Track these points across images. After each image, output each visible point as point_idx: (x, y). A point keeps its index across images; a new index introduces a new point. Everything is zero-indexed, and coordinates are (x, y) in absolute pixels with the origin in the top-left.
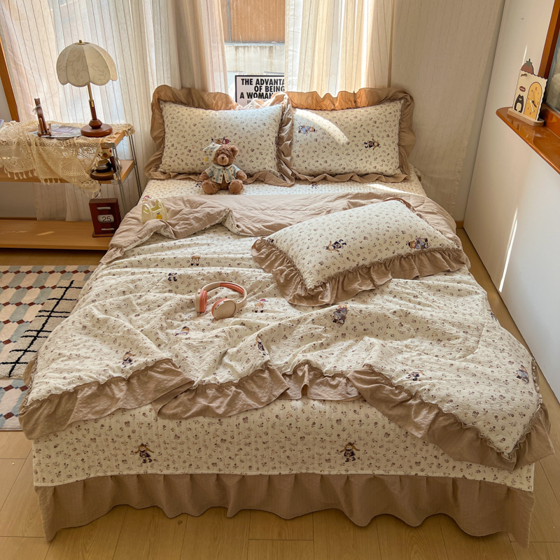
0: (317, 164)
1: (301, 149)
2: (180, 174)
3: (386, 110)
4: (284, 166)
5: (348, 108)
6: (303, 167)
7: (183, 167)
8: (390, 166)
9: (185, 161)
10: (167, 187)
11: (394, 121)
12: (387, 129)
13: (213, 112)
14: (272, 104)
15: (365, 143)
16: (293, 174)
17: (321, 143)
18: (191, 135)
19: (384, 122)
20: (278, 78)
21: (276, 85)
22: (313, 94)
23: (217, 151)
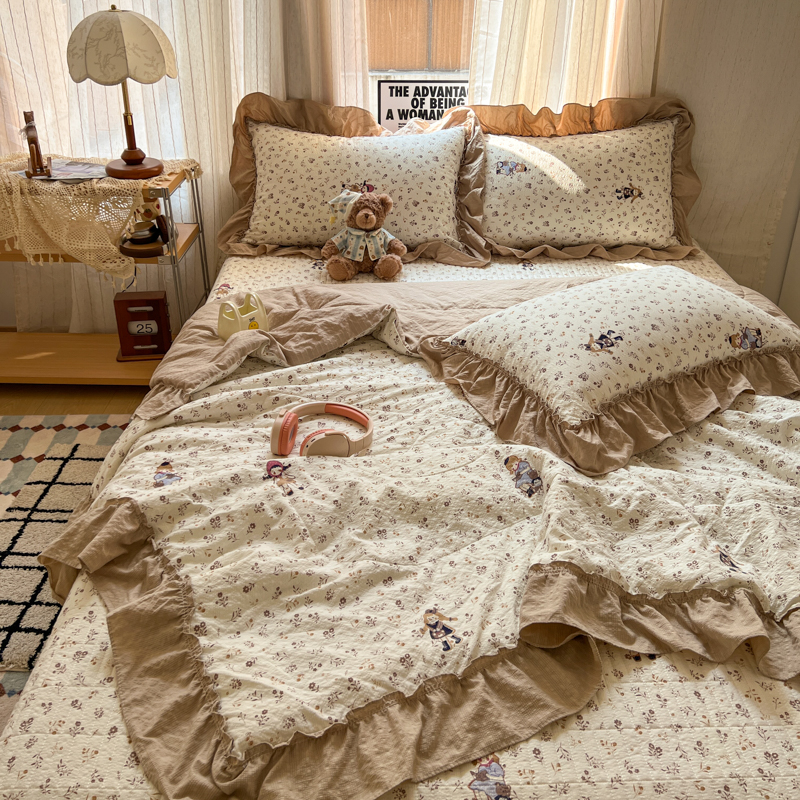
0: (531, 228)
1: (502, 201)
2: (282, 246)
3: (650, 134)
4: (471, 232)
5: (579, 133)
6: (504, 233)
7: (290, 234)
8: (660, 232)
9: (293, 224)
10: (261, 269)
11: (665, 154)
12: (654, 166)
13: (343, 139)
14: (447, 127)
16: (488, 246)
17: (538, 191)
18: (304, 178)
19: (647, 154)
20: (453, 85)
21: (449, 97)
22: (519, 109)
23: (355, 204)
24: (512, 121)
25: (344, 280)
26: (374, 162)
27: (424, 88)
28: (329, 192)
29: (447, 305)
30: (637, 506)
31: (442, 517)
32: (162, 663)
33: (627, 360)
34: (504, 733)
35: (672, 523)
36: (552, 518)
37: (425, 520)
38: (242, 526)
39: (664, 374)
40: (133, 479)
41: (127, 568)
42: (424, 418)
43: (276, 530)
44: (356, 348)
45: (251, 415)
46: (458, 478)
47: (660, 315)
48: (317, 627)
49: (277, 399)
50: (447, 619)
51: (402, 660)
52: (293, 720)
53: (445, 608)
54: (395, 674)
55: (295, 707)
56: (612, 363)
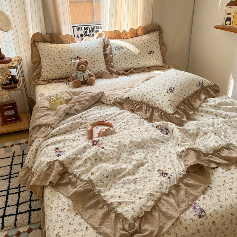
0: (127, 65)
1: (118, 58)
2: (53, 80)
4: (111, 68)
5: (134, 37)
6: (120, 67)
7: (56, 76)
8: (160, 62)
9: (56, 72)
10: (50, 88)
11: (158, 40)
12: (156, 44)
15: (148, 52)
16: (117, 71)
17: (128, 54)
18: (58, 58)
19: (154, 41)
20: (95, 26)
21: (94, 30)
22: (117, 32)
23: (78, 63)
24: (115, 35)
25: (78, 87)
26: (79, 50)
27: (87, 27)
28: (67, 61)
29: (114, 89)
30: (196, 131)
31: (147, 145)
32: (92, 204)
33: (178, 94)
34: (195, 196)
35: (206, 134)
36: (179, 138)
37: (143, 147)
38: (93, 160)
39: (186, 97)
40: (48, 155)
41: (63, 181)
42: (126, 121)
43: (104, 159)
44: (94, 105)
45: (74, 129)
46: (147, 134)
47: (181, 81)
48: (131, 182)
49: (81, 123)
50: (164, 171)
51: (161, 184)
52: (141, 208)
53: (162, 168)
54: (160, 189)
55: (140, 204)
56: (175, 95)
